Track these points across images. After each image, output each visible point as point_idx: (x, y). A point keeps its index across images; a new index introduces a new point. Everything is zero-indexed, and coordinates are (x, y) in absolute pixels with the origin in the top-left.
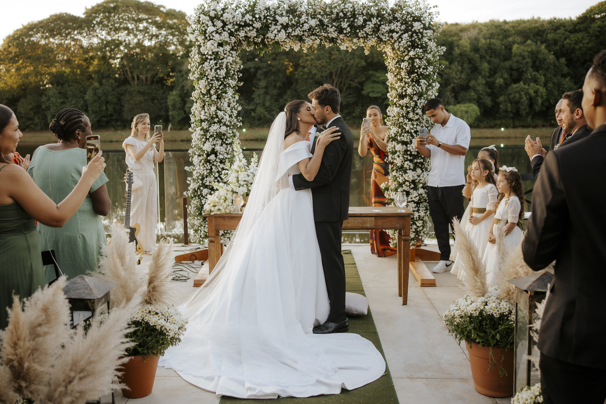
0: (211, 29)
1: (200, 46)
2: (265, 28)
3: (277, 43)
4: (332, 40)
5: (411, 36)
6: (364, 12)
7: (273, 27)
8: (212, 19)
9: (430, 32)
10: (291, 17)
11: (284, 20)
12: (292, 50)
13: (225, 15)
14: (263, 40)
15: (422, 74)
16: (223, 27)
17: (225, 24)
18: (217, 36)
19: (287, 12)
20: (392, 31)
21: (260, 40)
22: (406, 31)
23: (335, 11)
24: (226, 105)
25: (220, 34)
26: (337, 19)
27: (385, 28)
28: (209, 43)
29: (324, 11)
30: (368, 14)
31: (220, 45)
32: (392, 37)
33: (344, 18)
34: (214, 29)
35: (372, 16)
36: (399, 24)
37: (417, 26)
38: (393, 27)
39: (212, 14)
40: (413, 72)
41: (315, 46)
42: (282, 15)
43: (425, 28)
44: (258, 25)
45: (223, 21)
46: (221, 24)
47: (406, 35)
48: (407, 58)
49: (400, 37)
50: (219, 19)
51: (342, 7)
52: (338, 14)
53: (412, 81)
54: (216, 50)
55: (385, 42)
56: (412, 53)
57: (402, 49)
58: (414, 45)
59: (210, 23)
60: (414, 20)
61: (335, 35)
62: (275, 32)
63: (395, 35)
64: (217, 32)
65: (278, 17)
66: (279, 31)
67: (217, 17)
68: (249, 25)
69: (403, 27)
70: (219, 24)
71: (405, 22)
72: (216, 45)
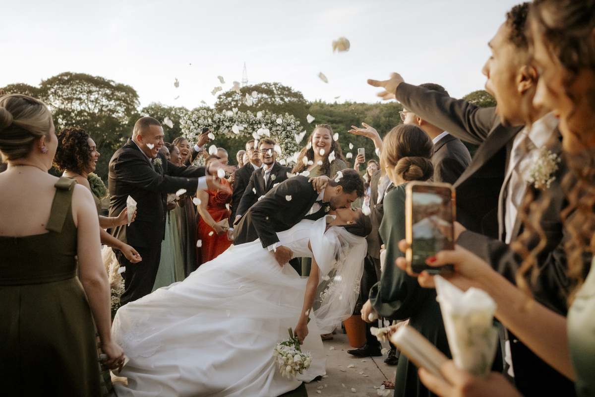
0: (192, 127)
1: (186, 135)
2: (218, 127)
3: (224, 134)
4: (250, 133)
5: (287, 133)
6: (265, 121)
7: (222, 127)
8: (193, 122)
9: (294, 131)
10: (230, 122)
11: (227, 124)
12: (230, 137)
13: (199, 121)
14: (217, 133)
15: (291, 151)
16: (198, 126)
17: (199, 125)
18: (195, 131)
19: (229, 120)
20: (278, 130)
21: (215, 133)
22: (284, 130)
23: (251, 120)
24: (199, 163)
25: (197, 129)
26: (252, 124)
27: (274, 129)
28: (191, 134)
29: (246, 120)
30: (266, 122)
31: (197, 134)
32: (277, 133)
33: (255, 123)
34: (194, 127)
35: (268, 123)
36: (281, 127)
37: (289, 128)
38: (278, 128)
39: (193, 120)
40: (287, 149)
41: (242, 136)
42: (226, 121)
43: (292, 129)
44: (215, 126)
45: (198, 123)
46: (198, 125)
47: (284, 132)
48: (284, 143)
49: (281, 133)
50: (196, 122)
51: (254, 119)
52: (252, 122)
53: (287, 153)
54: (195, 137)
55: (275, 135)
56: (286, 141)
57: (282, 139)
58: (287, 137)
59: (192, 124)
60: (288, 126)
61: (251, 131)
62: (223, 129)
63: (279, 132)
64: (195, 128)
65: (224, 122)
66: (225, 129)
67: (195, 121)
68: (210, 126)
69: (283, 129)
70: (197, 125)
71: (283, 126)
72: (195, 134)
